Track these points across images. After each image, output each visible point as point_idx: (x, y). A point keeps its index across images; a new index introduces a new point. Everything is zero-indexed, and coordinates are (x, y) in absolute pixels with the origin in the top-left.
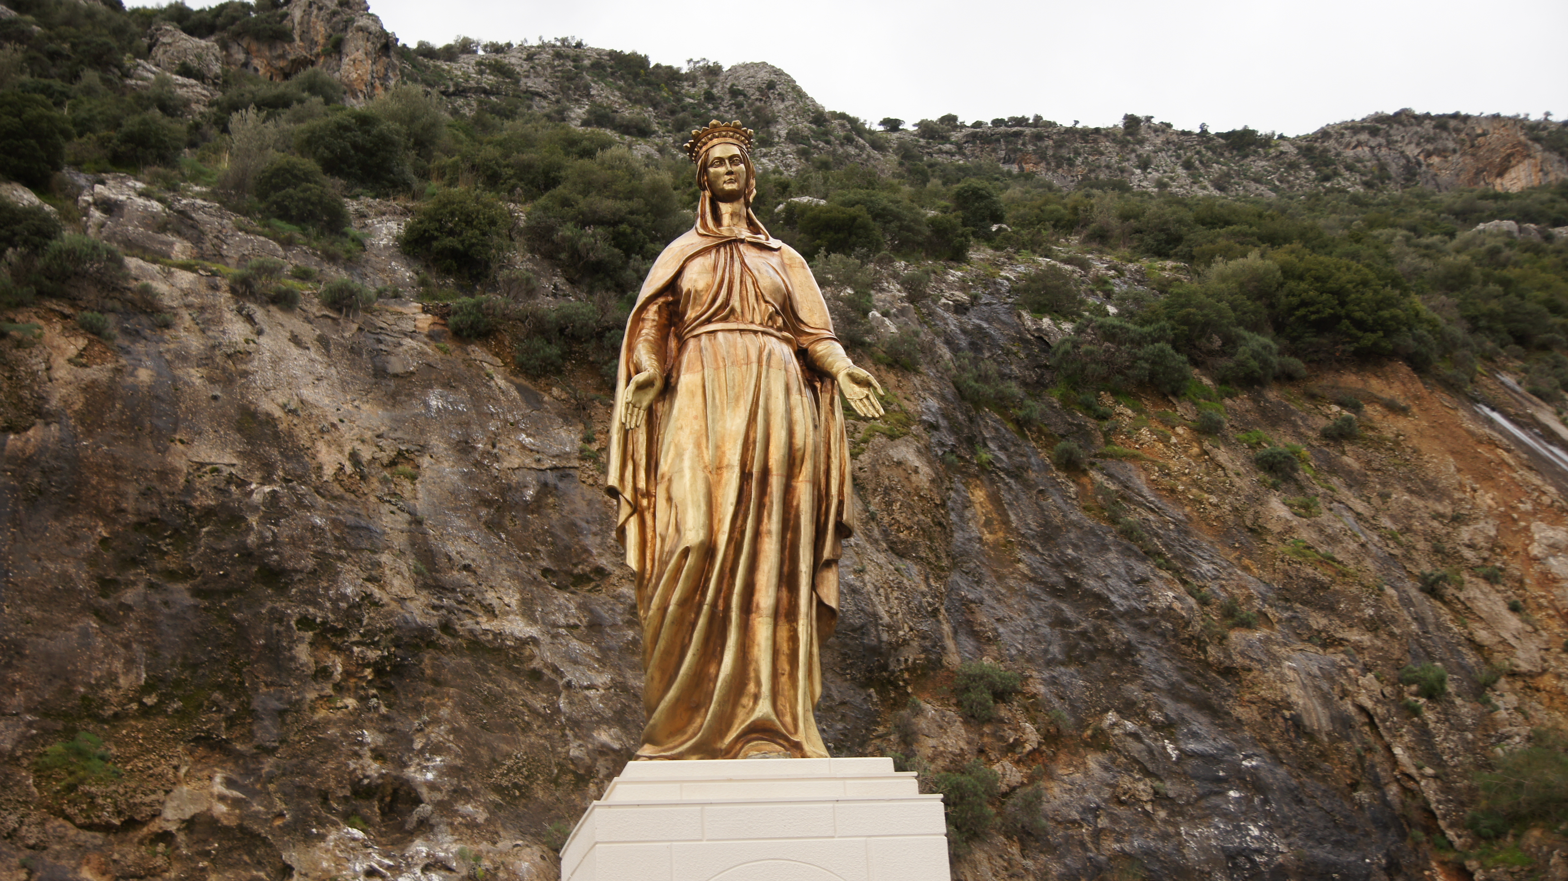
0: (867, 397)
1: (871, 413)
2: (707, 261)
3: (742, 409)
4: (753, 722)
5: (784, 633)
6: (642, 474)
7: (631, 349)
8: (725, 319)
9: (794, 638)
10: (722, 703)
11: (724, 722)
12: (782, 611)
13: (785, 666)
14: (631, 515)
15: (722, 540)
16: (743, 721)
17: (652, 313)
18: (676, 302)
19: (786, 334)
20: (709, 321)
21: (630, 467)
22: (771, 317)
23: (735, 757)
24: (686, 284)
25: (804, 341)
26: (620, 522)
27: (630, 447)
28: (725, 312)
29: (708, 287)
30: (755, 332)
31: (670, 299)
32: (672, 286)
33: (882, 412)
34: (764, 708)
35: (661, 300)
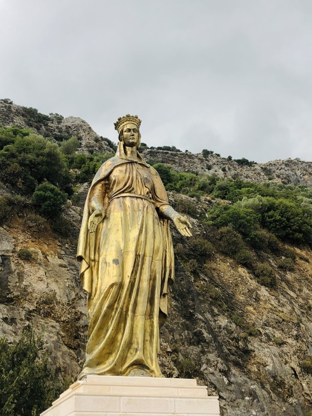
0: (185, 228)
1: (187, 235)
2: (123, 168)
3: (137, 228)
4: (135, 361)
5: (148, 323)
6: (92, 253)
7: (90, 200)
8: (130, 192)
9: (152, 325)
11: (123, 359)
12: (148, 313)
13: (148, 338)
14: (87, 268)
15: (127, 281)
16: (131, 360)
17: (99, 187)
18: (109, 184)
19: (152, 201)
20: (123, 192)
21: (88, 248)
22: (147, 193)
23: (127, 375)
24: (113, 177)
25: (158, 205)
27: (88, 240)
28: (129, 189)
29: (124, 178)
30: (142, 199)
31: (107, 182)
32: (107, 178)
33: (191, 235)
35: (103, 182)
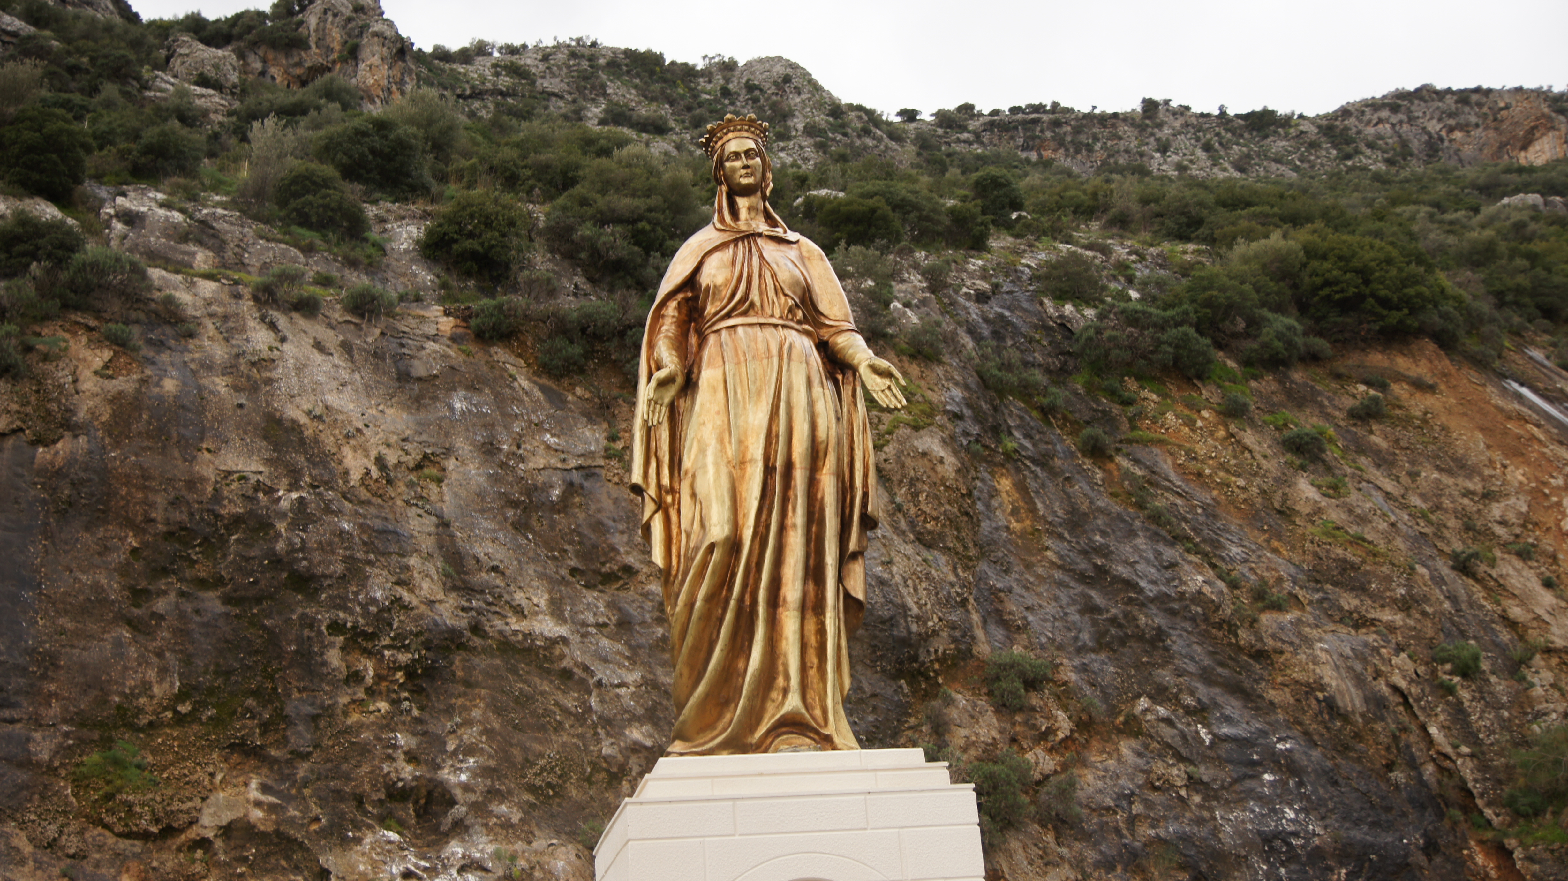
0: (889, 388)
1: (894, 404)
2: (725, 256)
3: (764, 403)
5: (811, 626)
6: (666, 471)
7: (651, 346)
8: (745, 313)
9: (821, 631)
10: (751, 698)
12: (809, 603)
13: (813, 659)
14: (656, 512)
15: (747, 534)
17: (671, 309)
18: (696, 298)
19: (806, 327)
20: (728, 316)
21: (653, 464)
22: (790, 310)
24: (705, 279)
25: (825, 334)
26: (645, 519)
27: (653, 444)
28: (745, 307)
29: (727, 282)
30: (775, 326)
31: (690, 294)
32: (691, 282)
33: (904, 402)
34: (793, 702)
35: (680, 296)
